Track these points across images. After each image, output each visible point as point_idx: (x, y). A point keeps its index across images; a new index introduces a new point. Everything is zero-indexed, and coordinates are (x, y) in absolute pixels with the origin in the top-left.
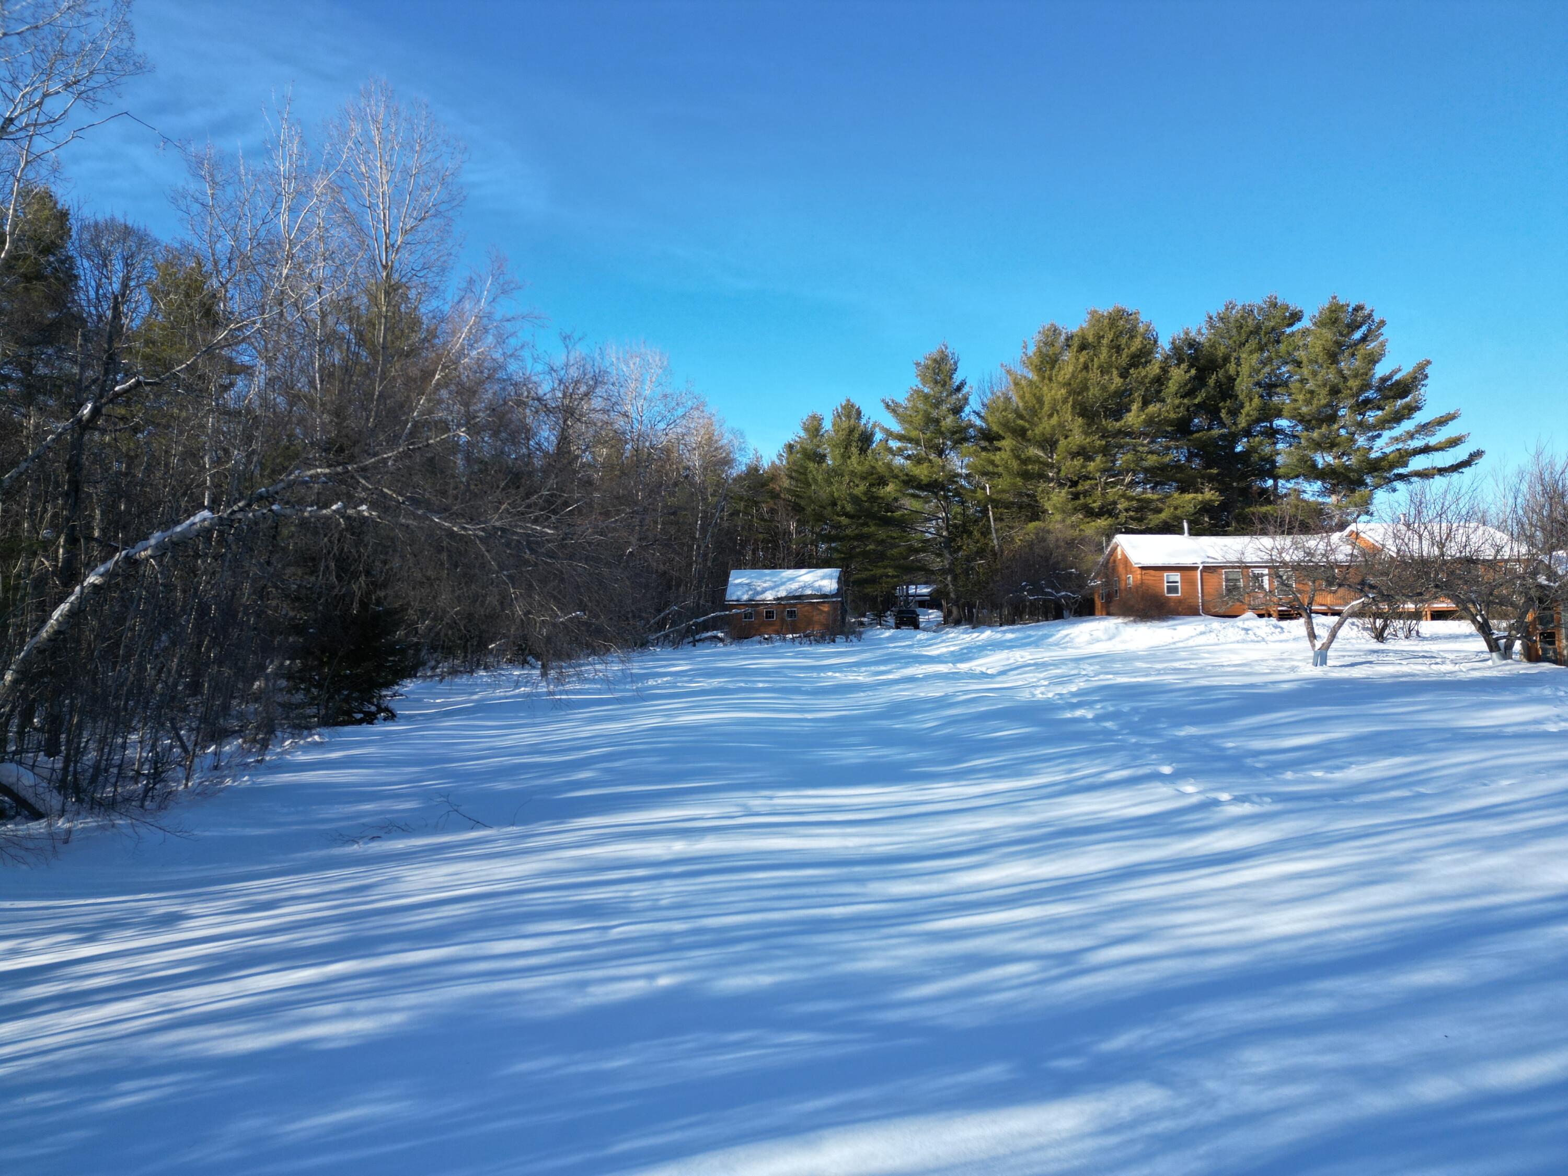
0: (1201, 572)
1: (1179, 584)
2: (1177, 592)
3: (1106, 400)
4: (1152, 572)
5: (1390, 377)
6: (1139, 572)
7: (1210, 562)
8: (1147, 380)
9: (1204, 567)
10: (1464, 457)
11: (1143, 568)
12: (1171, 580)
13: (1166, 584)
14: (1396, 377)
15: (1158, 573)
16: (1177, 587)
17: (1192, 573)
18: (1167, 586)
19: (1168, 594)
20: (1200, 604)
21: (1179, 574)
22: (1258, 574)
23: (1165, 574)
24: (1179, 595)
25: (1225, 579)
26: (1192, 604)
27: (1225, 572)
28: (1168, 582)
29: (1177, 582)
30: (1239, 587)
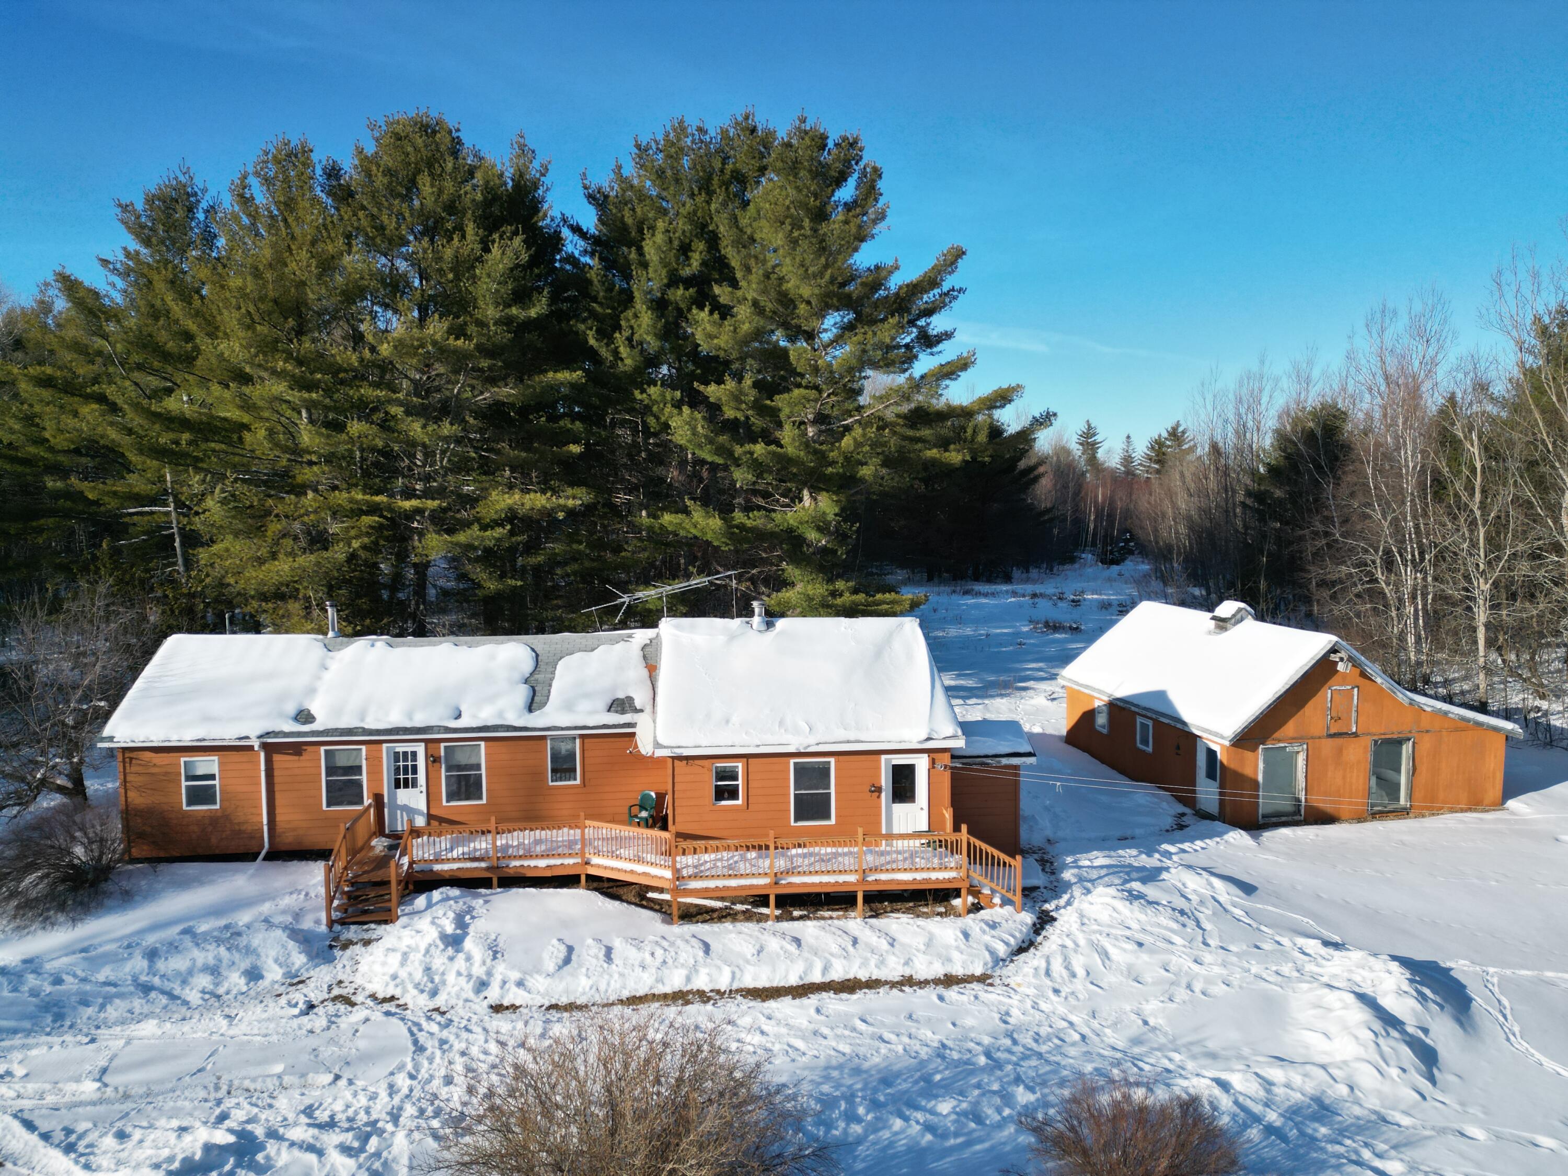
0: (266, 754)
1: (216, 782)
2: (213, 802)
4: (148, 758)
12: (200, 772)
13: (184, 784)
15: (165, 761)
16: (212, 788)
17: (246, 756)
18: (188, 787)
19: (189, 804)
20: (265, 828)
21: (216, 758)
22: (405, 753)
23: (183, 760)
24: (217, 807)
25: (327, 768)
26: (243, 828)
27: (326, 751)
28: (189, 778)
29: (212, 777)
30: (359, 784)
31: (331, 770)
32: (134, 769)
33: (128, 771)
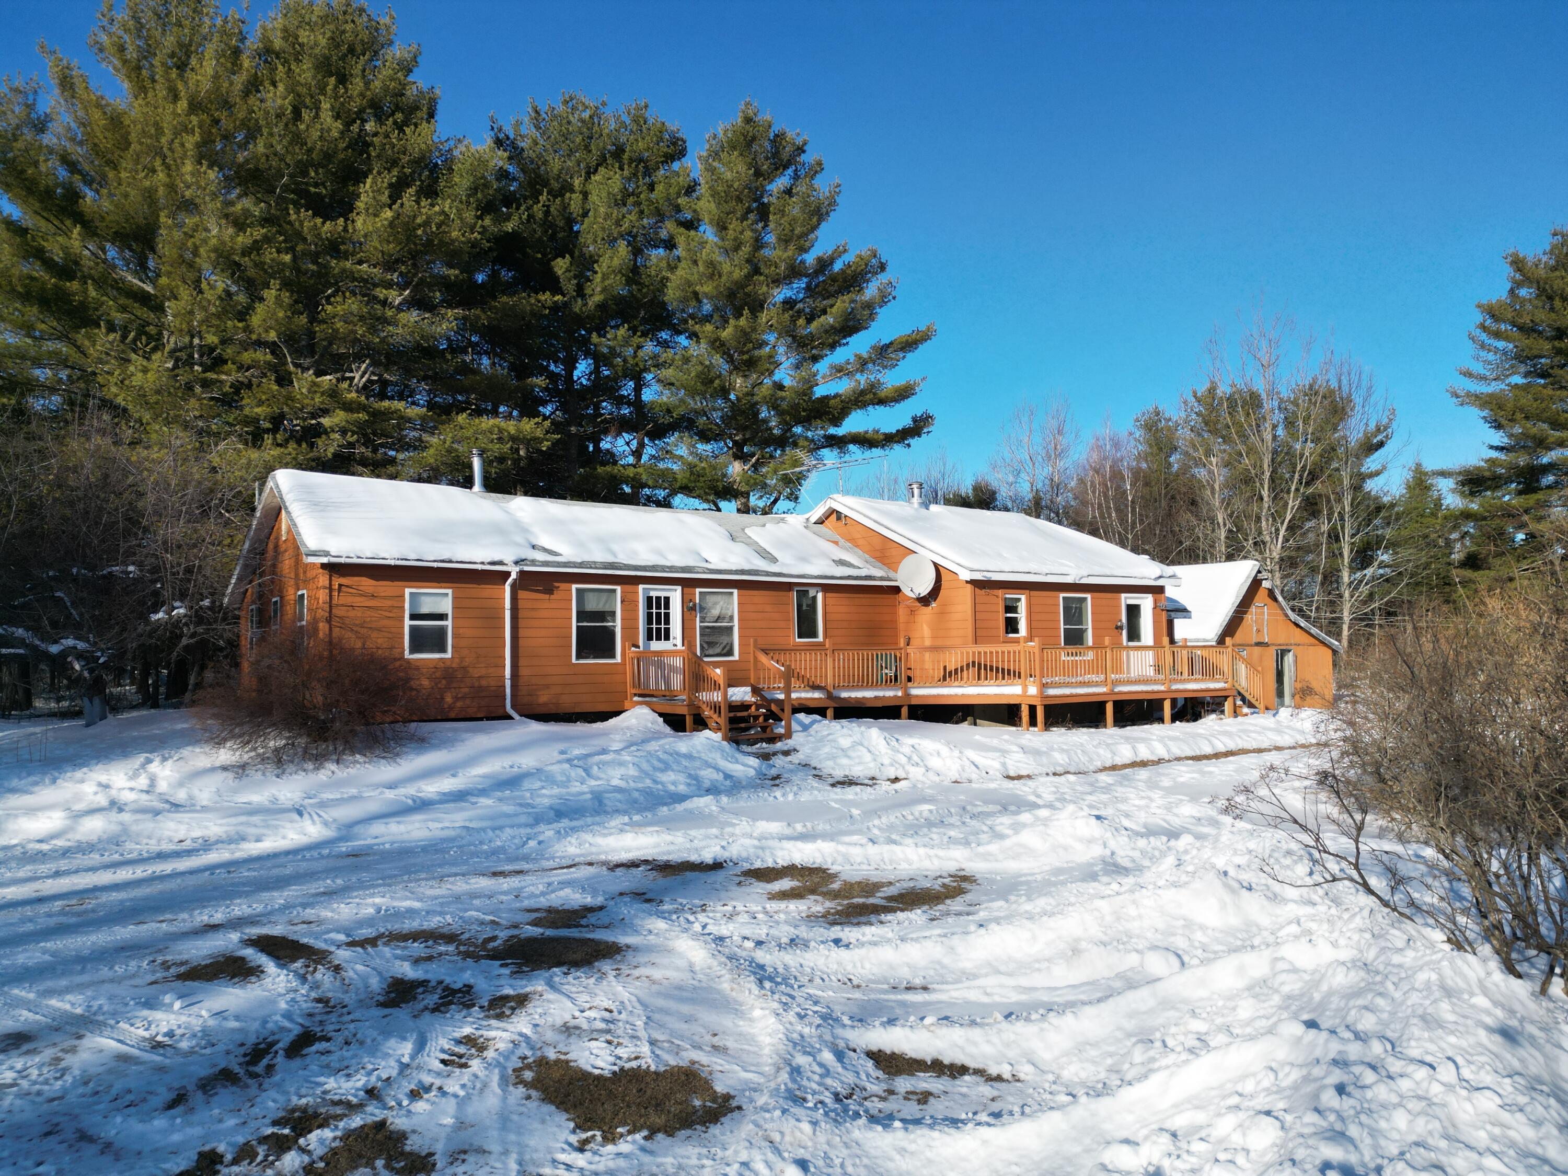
0: (514, 587)
1: (449, 623)
2: (443, 650)
3: (302, 168)
4: (366, 583)
5: (832, 261)
6: (323, 579)
7: (540, 562)
8: (405, 159)
9: (522, 573)
10: (907, 422)
11: (334, 569)
12: (425, 610)
13: (408, 622)
14: (838, 266)
15: (385, 588)
16: (442, 631)
17: (487, 590)
18: (412, 628)
19: (412, 651)
20: (508, 683)
21: (450, 591)
22: (658, 598)
23: (407, 591)
24: (449, 655)
25: (578, 613)
26: (484, 683)
27: (578, 590)
28: (413, 617)
29: (442, 617)
30: (611, 633)
31: (582, 616)
32: (342, 600)
33: (335, 601)
